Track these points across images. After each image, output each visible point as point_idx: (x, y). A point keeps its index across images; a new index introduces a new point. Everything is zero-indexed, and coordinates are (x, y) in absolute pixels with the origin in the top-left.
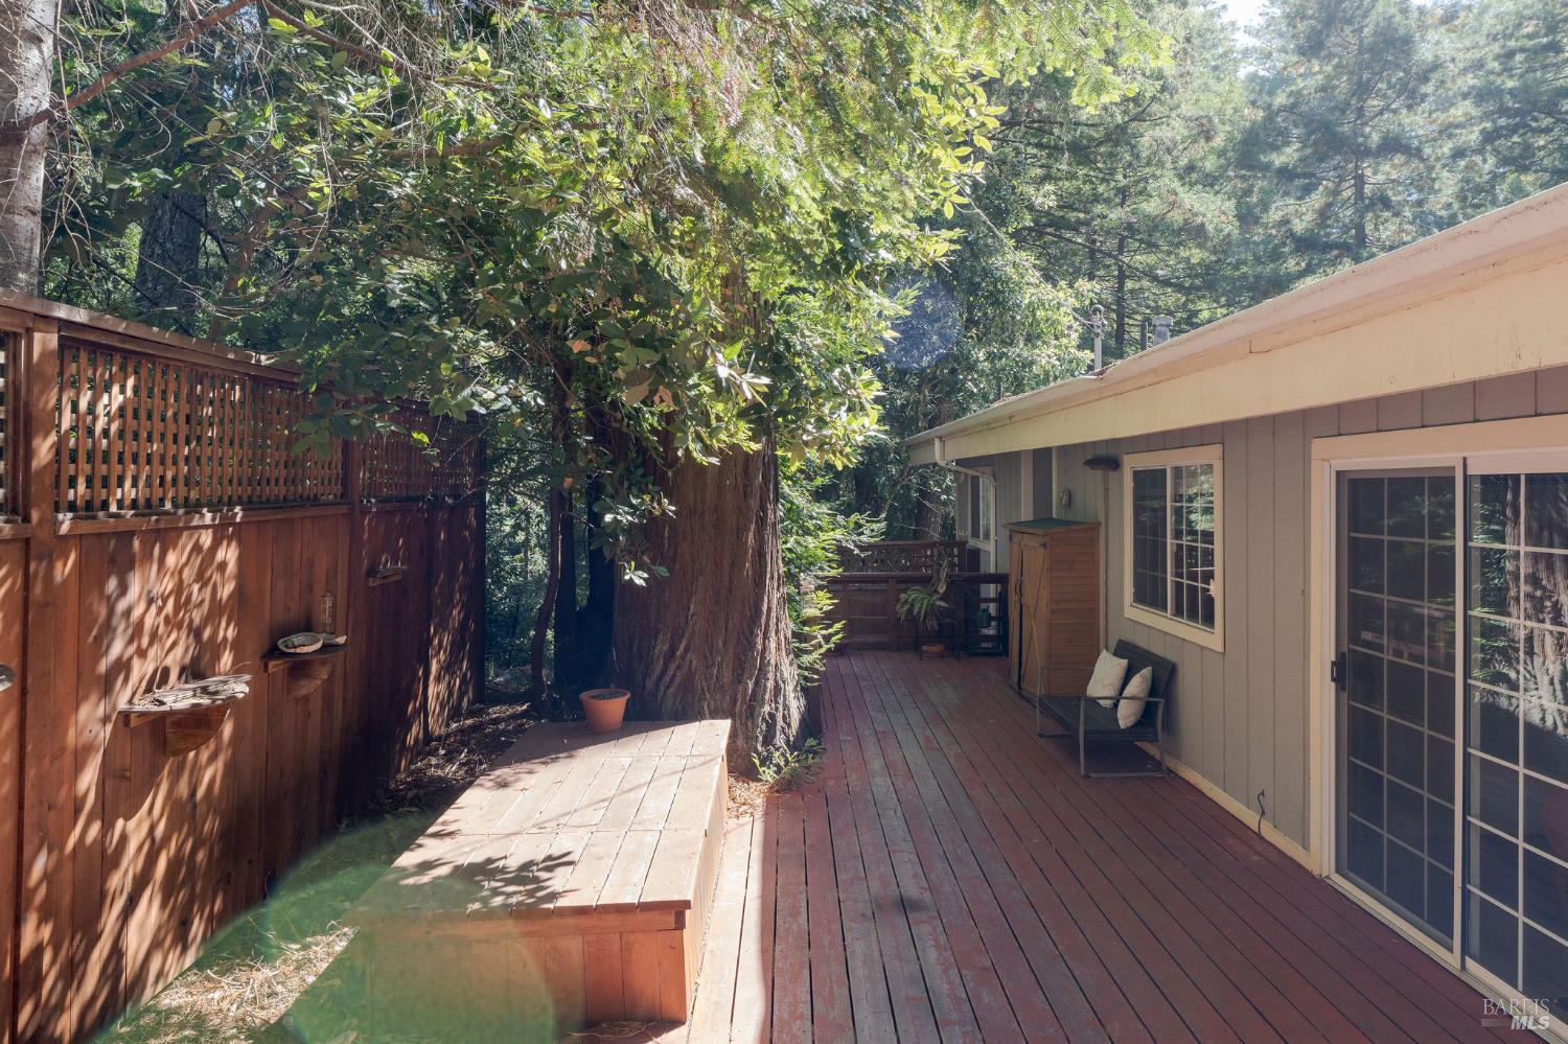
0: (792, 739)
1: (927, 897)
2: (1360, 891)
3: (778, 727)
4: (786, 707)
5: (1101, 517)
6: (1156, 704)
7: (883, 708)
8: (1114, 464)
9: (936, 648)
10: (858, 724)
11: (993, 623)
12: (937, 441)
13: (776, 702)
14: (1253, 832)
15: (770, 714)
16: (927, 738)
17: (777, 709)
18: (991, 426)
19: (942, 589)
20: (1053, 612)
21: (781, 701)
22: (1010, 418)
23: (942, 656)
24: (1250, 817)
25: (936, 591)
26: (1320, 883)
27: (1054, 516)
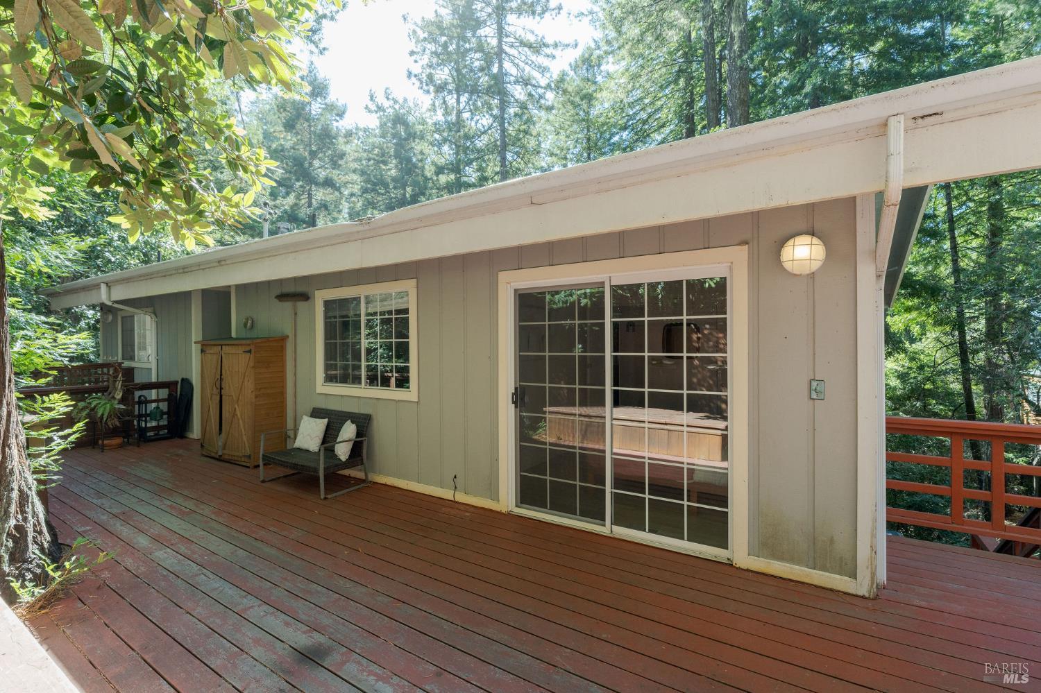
0: (46, 545)
1: (319, 638)
2: (544, 514)
3: (30, 539)
4: (35, 514)
5: (288, 331)
6: (361, 442)
7: (99, 494)
8: (305, 297)
9: (116, 441)
10: (87, 513)
11: (165, 416)
12: (103, 287)
13: (23, 512)
14: (452, 501)
15: (17, 527)
16: (171, 507)
17: (25, 519)
18: (186, 270)
19: (119, 395)
20: (256, 397)
21: (29, 510)
22: (219, 262)
23: (120, 446)
24: (447, 494)
25: (114, 398)
26: (509, 516)
27: (234, 335)
